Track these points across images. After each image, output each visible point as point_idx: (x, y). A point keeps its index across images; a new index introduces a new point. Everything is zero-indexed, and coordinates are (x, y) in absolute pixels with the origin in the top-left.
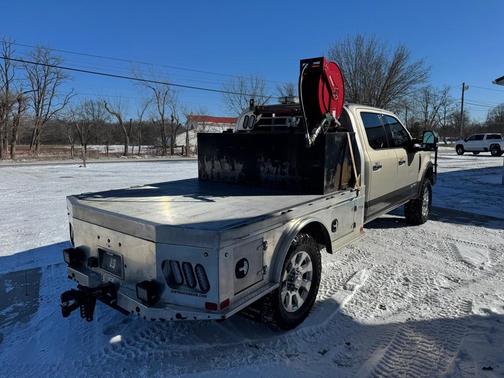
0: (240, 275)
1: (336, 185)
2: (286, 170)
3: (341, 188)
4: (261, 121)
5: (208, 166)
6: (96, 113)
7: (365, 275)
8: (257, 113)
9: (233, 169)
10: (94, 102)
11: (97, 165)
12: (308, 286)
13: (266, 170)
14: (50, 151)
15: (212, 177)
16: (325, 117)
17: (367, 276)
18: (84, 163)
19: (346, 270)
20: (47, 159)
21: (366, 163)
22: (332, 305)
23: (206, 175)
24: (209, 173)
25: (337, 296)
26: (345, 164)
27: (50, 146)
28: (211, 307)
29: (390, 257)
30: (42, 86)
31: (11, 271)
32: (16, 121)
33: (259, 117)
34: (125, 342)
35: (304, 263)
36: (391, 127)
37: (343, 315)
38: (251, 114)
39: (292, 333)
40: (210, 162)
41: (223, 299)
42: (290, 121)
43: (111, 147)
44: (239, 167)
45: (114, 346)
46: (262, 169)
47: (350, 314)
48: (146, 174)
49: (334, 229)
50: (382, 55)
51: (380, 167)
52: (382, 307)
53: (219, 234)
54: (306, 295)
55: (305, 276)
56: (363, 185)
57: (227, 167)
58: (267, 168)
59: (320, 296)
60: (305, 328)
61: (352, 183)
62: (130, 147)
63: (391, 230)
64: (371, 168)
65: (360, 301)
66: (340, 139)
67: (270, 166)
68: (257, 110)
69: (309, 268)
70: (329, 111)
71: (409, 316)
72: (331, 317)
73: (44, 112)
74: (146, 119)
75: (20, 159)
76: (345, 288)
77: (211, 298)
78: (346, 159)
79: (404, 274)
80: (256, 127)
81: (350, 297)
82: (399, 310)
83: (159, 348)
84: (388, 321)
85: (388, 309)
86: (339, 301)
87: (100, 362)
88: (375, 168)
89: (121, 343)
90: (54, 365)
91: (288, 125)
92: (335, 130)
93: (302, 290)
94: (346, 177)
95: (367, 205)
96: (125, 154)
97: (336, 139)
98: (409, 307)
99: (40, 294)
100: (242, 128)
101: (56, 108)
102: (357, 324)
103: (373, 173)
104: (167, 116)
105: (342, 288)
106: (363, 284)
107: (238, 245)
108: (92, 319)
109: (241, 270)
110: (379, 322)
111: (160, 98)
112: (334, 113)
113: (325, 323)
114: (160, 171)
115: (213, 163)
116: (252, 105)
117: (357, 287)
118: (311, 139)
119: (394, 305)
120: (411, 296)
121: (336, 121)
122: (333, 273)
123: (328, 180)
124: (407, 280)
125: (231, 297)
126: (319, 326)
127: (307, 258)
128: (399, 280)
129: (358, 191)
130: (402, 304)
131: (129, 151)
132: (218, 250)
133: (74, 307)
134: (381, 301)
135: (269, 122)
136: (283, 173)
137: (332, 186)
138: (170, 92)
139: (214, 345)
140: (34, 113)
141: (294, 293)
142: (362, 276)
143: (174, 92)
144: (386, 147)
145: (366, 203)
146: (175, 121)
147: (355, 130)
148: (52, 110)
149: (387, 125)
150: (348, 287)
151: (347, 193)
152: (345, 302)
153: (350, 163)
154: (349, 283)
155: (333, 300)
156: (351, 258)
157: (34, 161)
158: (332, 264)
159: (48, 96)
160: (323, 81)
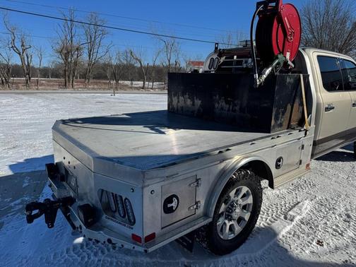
0: (168, 210)
1: (285, 124)
2: (237, 108)
3: (289, 127)
4: (224, 63)
5: (175, 100)
6: (129, 59)
7: (307, 206)
8: (220, 55)
9: (193, 105)
10: (128, 51)
11: (122, 95)
12: (247, 216)
13: (220, 107)
14: (96, 84)
15: (177, 110)
16: (277, 58)
17: (309, 207)
18: (114, 93)
19: (290, 199)
20: (93, 89)
21: (318, 105)
22: (270, 233)
23: (173, 108)
24: (175, 106)
25: (275, 226)
26: (296, 105)
27: (98, 81)
28: (136, 239)
29: (335, 191)
30: (93, 39)
31: (33, 170)
32: (76, 63)
33: (223, 59)
34: (85, 244)
35: (244, 196)
36: (348, 71)
37: (278, 246)
38: (215, 56)
39: (226, 258)
40: (176, 98)
41: (148, 232)
42: (246, 62)
43: (134, 83)
44: (198, 102)
45: (75, 247)
46: (216, 105)
47: (286, 246)
48: (152, 103)
49: (278, 166)
50: (348, 11)
51: (333, 108)
52: (319, 243)
53: (143, 173)
54: (244, 224)
55: (244, 207)
56: (313, 125)
57: (189, 102)
58: (221, 105)
59: (261, 222)
60: (238, 255)
61: (301, 122)
62: (147, 83)
63: (339, 164)
64: (323, 109)
65: (298, 232)
66: (292, 80)
67: (224, 104)
68: (221, 53)
69: (250, 200)
70: (283, 52)
71: (347, 257)
72: (266, 247)
73: (94, 57)
74: (158, 63)
75: (77, 88)
76: (286, 218)
77: (136, 230)
78: (297, 101)
79: (347, 210)
80: (219, 68)
81: (288, 228)
82: (337, 249)
83: (107, 256)
84: (324, 259)
85: (325, 246)
86: (277, 231)
87: (59, 261)
88: (327, 109)
89: (82, 245)
90: (26, 258)
91: (245, 66)
92: (288, 71)
93: (240, 220)
94: (296, 117)
95: (315, 144)
96: (143, 88)
97: (288, 80)
98: (347, 246)
99: (44, 191)
100: (207, 69)
101: (102, 54)
102: (291, 258)
103: (324, 114)
104: (172, 61)
105: (282, 217)
106: (304, 215)
107: (166, 182)
108: (53, 226)
109: (169, 205)
110: (314, 259)
111: (169, 48)
112: (288, 55)
113: (260, 252)
114: (161, 101)
115: (178, 98)
116: (216, 48)
117: (298, 218)
118: (260, 79)
119: (332, 242)
120: (351, 234)
121: (290, 63)
122: (277, 201)
123: (277, 119)
124: (349, 216)
125: (158, 231)
126: (252, 255)
127: (247, 192)
128: (340, 215)
129: (306, 131)
130: (340, 242)
131: (146, 86)
132: (142, 188)
133: (37, 216)
134: (319, 236)
135: (230, 63)
136: (234, 111)
137: (281, 125)
138: (176, 44)
139: (154, 260)
140: (88, 59)
141: (231, 223)
142: (304, 207)
143: (178, 43)
144: (341, 89)
145: (314, 141)
146: (178, 65)
147: (310, 72)
148: (99, 56)
149: (344, 70)
150: (289, 217)
151: (295, 133)
152: (283, 232)
153: (302, 104)
154: (291, 213)
155: (271, 229)
156: (297, 187)
157: (85, 90)
158: (278, 192)
159: (96, 47)
160: (279, 22)
